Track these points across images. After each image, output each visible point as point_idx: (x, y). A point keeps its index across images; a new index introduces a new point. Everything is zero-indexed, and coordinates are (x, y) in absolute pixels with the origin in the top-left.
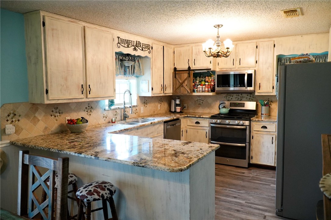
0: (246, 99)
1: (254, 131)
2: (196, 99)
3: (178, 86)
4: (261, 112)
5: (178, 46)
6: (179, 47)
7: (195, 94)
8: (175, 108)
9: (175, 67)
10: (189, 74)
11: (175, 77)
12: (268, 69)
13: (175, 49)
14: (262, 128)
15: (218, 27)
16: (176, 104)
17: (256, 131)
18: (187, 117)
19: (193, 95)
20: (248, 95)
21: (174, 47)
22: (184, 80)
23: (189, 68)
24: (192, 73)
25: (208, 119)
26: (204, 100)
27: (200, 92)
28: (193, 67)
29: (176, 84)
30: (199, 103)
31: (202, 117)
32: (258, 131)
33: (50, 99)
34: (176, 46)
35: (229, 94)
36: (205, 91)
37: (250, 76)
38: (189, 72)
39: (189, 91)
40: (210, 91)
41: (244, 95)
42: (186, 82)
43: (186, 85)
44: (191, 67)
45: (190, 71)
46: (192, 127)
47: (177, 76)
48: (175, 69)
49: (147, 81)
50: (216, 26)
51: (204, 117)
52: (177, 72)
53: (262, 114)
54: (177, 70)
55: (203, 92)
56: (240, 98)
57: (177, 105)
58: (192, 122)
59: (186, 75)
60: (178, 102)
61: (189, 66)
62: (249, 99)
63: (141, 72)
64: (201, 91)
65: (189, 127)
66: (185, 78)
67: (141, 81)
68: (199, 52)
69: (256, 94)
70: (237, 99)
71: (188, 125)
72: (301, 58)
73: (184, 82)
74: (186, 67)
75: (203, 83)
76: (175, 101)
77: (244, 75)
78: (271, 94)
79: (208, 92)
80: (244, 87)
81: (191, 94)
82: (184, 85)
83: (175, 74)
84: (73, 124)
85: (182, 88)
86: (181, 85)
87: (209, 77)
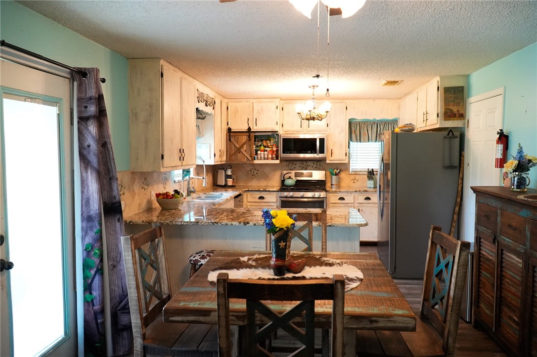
0: (312, 168)
1: (331, 203)
2: (249, 169)
3: (233, 152)
4: (331, 182)
5: (233, 100)
6: (234, 102)
7: (256, 162)
8: (226, 181)
9: (229, 128)
10: (249, 136)
11: (230, 140)
12: (340, 133)
13: (229, 104)
14: (339, 199)
15: (312, 88)
16: (227, 175)
17: (333, 203)
18: (248, 191)
19: (254, 163)
20: (314, 163)
21: (227, 101)
22: (242, 144)
23: (249, 128)
24: (252, 135)
25: (275, 193)
26: (259, 170)
27: (261, 159)
28: (254, 128)
29: (231, 148)
30: (253, 173)
31: (267, 190)
32: (335, 203)
33: (165, 166)
34: (230, 100)
35: (291, 162)
36: (268, 159)
37: (322, 141)
38: (249, 134)
39: (250, 158)
40: (275, 158)
41: (310, 163)
42: (245, 146)
43: (245, 151)
44: (251, 128)
45: (251, 134)
46: (254, 204)
47: (232, 139)
48: (229, 130)
49: (209, 145)
50: (311, 86)
51: (271, 190)
52: (232, 134)
53: (332, 185)
54: (232, 131)
55: (264, 159)
56: (304, 167)
57: (227, 177)
58: (255, 198)
59: (244, 138)
60: (229, 172)
61: (249, 127)
62: (316, 168)
63: (200, 133)
64: (263, 158)
65: (251, 204)
66: (244, 141)
67: (199, 145)
68: (262, 110)
69: (328, 162)
70: (301, 168)
71: (248, 201)
72: (406, 127)
73: (242, 146)
74: (245, 128)
75: (262, 148)
76: (225, 171)
77: (315, 140)
78: (344, 162)
79: (272, 159)
80: (316, 153)
81: (252, 162)
82: (243, 150)
83: (230, 136)
84: (168, 198)
85: (239, 154)
86: (239, 150)
87: (268, 142)
